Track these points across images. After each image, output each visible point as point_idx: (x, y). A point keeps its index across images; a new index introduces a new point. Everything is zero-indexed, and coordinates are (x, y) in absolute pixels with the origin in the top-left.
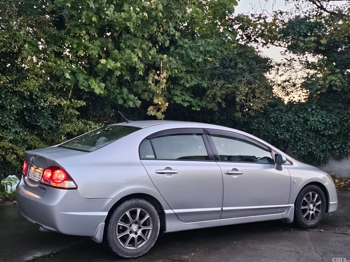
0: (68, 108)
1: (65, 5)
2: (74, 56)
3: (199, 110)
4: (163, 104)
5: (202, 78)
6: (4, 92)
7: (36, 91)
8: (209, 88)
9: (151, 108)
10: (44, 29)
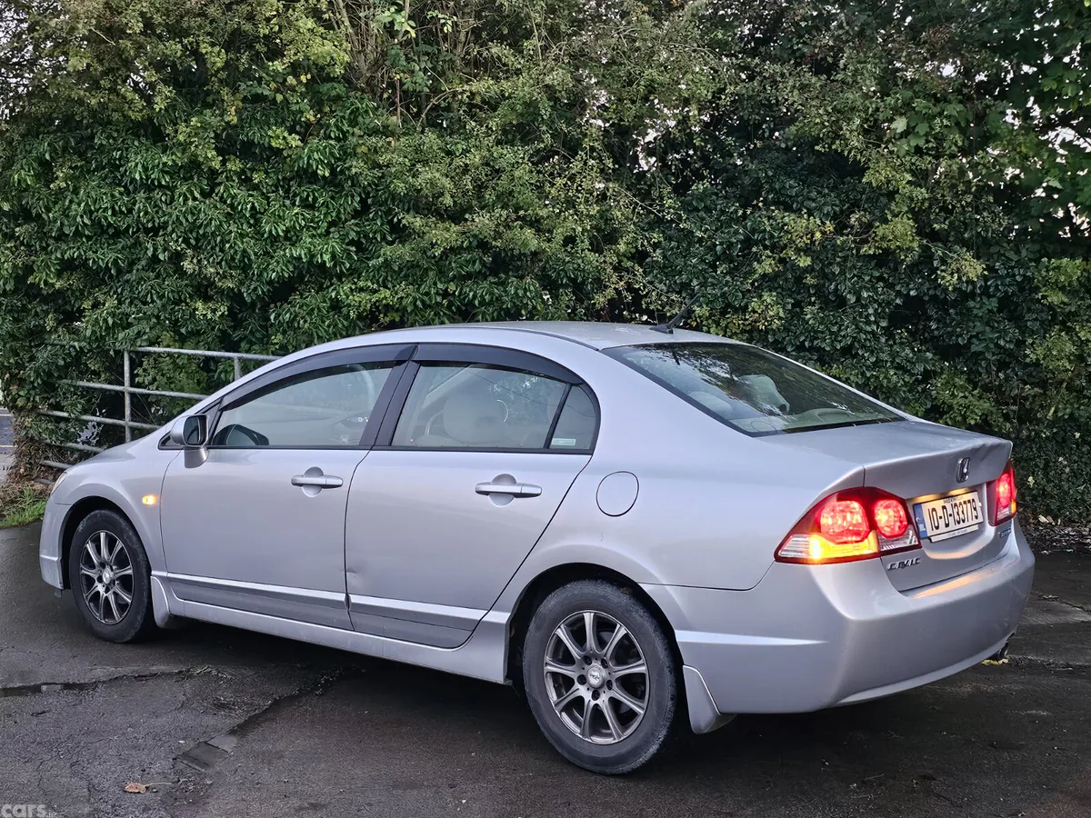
6: (838, 260)
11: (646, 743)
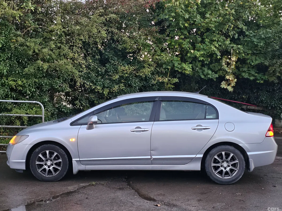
0: (167, 84)
1: (169, 19)
2: (172, 51)
3: (263, 82)
4: (233, 80)
5: (265, 58)
6: (131, 77)
7: (149, 75)
8: (270, 66)
9: (224, 82)
10: (153, 35)
11: (240, 176)
